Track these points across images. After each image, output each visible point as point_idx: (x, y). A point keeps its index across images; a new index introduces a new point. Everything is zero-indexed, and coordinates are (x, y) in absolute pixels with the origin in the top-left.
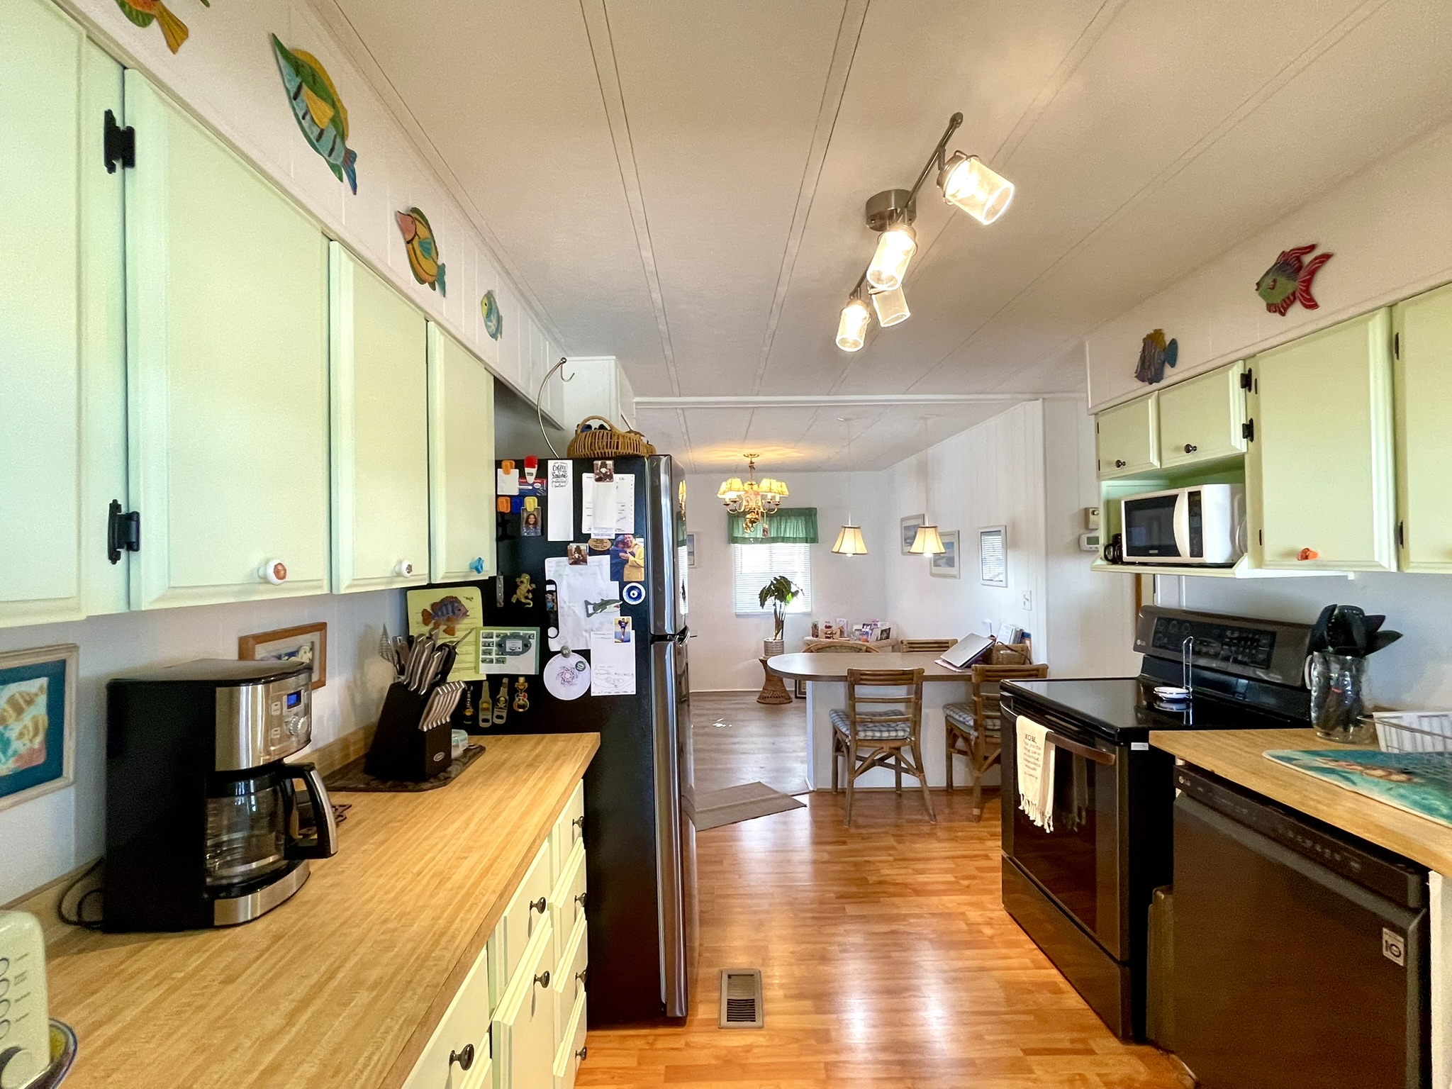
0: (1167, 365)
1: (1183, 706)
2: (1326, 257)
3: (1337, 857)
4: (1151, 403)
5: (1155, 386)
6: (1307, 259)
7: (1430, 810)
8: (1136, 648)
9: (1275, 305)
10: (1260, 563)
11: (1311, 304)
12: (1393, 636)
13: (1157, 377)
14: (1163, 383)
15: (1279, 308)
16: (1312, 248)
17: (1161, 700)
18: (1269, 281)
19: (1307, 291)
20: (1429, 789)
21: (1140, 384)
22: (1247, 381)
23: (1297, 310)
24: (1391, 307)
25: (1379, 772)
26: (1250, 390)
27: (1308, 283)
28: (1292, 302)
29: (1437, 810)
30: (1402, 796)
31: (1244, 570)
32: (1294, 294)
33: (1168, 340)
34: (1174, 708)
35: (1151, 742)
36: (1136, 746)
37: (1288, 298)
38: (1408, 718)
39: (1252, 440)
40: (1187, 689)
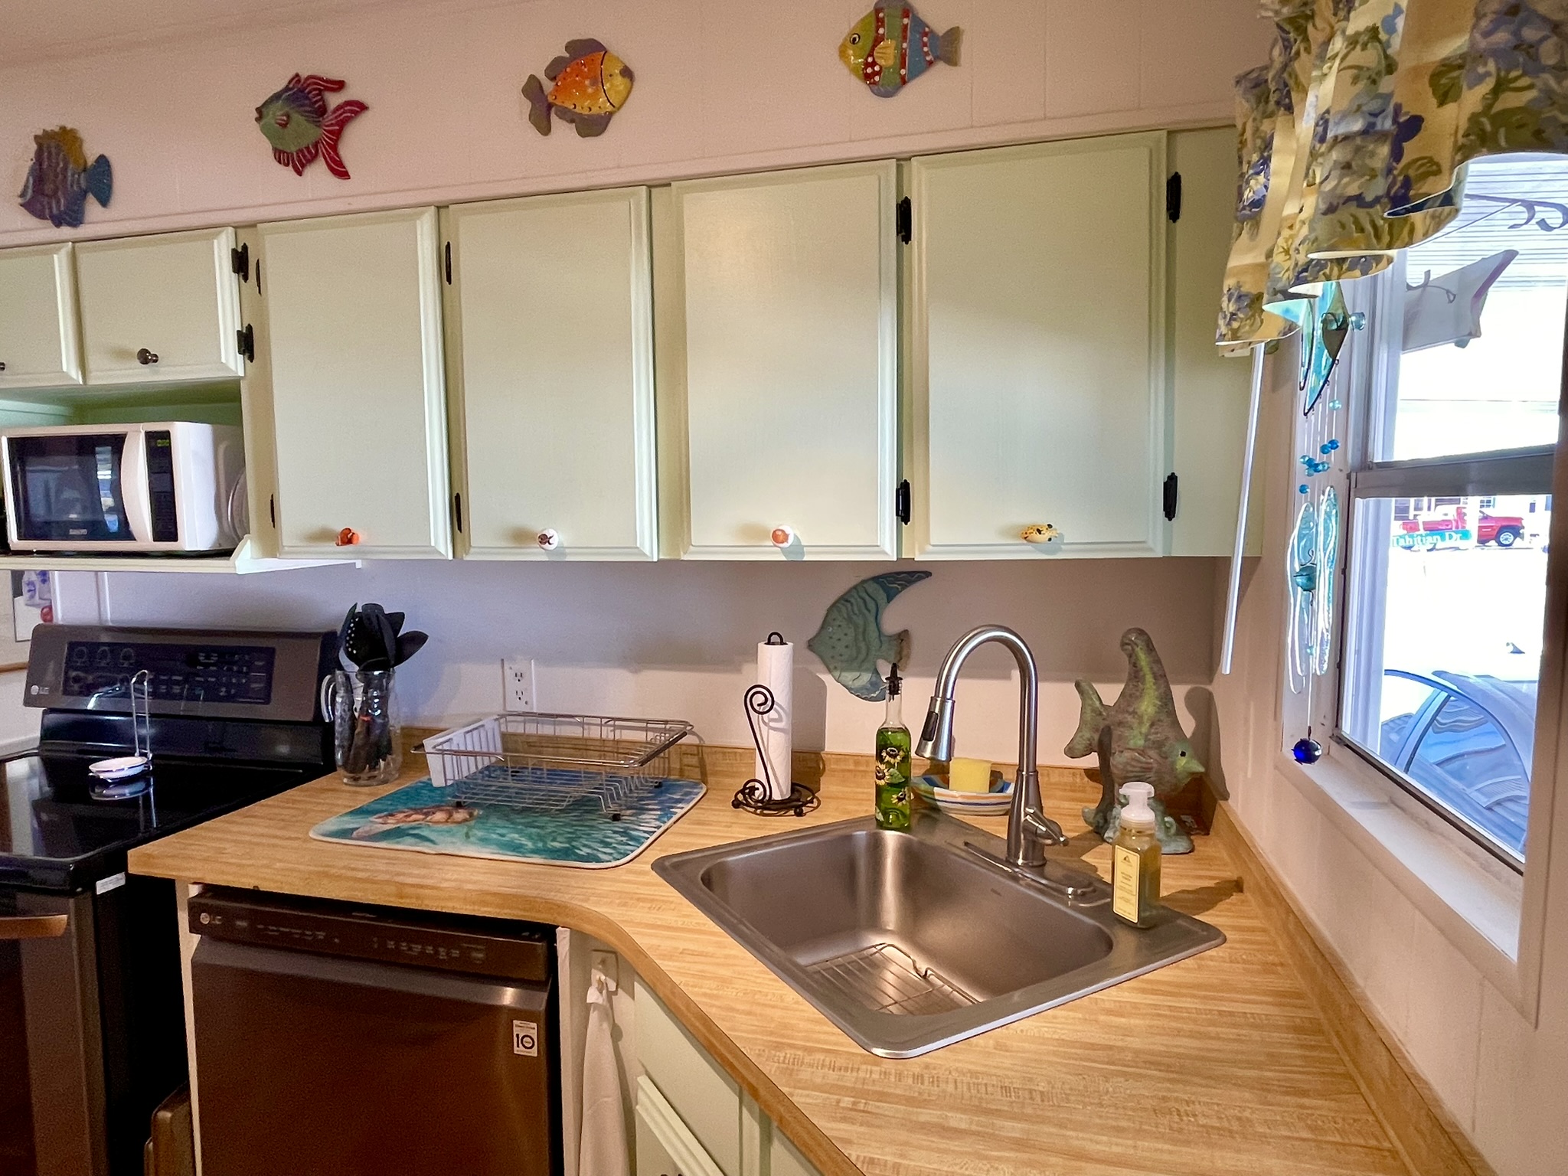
0: (91, 198)
1: (139, 786)
2: (359, 108)
3: (456, 953)
4: (60, 261)
5: (66, 232)
6: (334, 100)
7: (517, 848)
8: (30, 701)
9: (289, 155)
10: (271, 547)
11: (340, 171)
12: (418, 639)
13: (72, 217)
14: (83, 231)
15: (297, 160)
16: (340, 85)
17: (104, 784)
18: (277, 112)
19: (334, 148)
20: (493, 820)
21: (32, 221)
22: (241, 262)
23: (318, 170)
24: (440, 208)
25: (439, 816)
26: (246, 278)
27: (337, 135)
28: (313, 158)
29: (521, 846)
30: (484, 841)
31: (247, 560)
32: (316, 145)
33: (91, 154)
34: (127, 792)
35: (132, 870)
36: (105, 886)
37: (308, 148)
38: (458, 739)
39: (251, 358)
40: (142, 755)
